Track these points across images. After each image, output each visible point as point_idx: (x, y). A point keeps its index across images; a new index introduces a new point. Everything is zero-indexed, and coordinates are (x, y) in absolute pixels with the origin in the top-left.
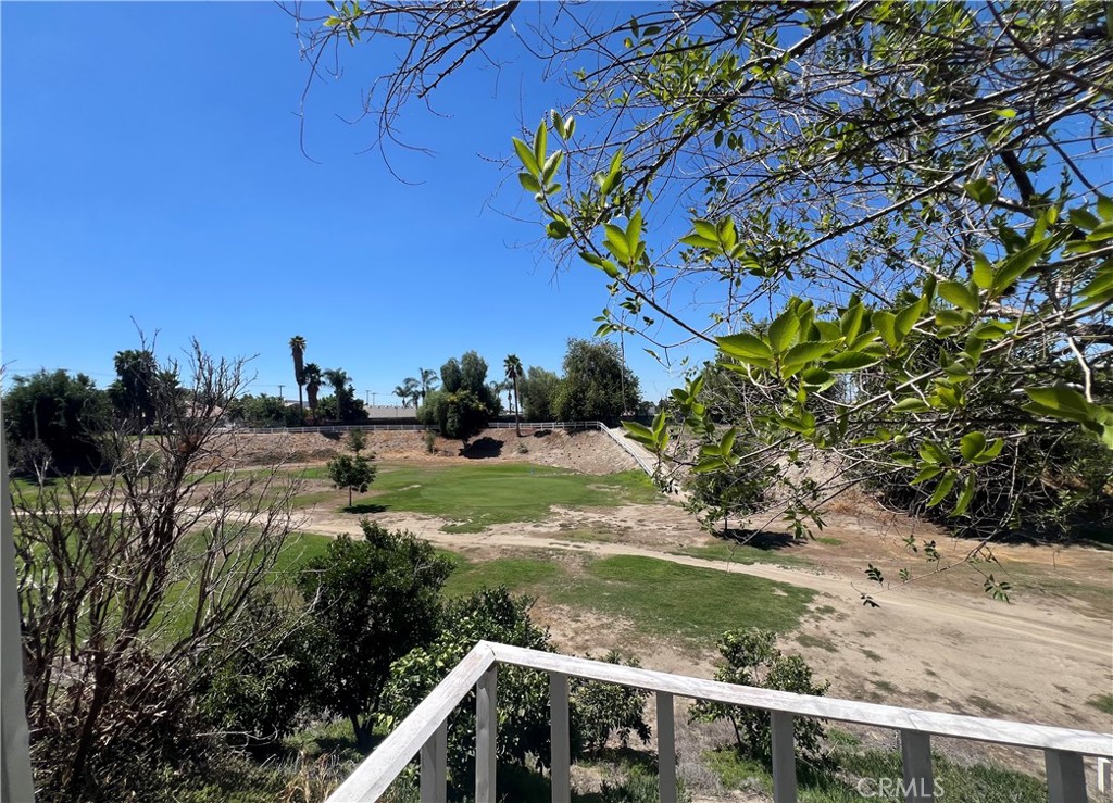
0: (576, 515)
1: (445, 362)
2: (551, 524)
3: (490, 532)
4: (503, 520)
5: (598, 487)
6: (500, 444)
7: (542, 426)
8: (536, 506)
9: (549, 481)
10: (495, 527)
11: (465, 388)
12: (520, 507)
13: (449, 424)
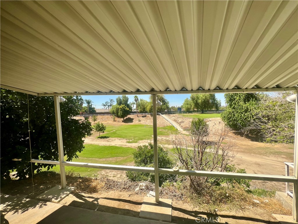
4: (142, 139)
5: (162, 130)
6: (133, 119)
7: (144, 114)
8: (148, 135)
10: (140, 141)
11: (123, 104)
12: (144, 136)
13: (119, 114)
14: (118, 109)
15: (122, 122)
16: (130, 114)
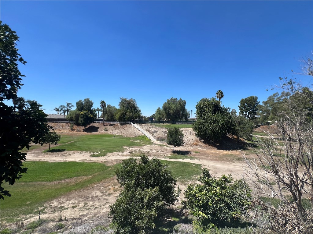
0: (132, 149)
1: (78, 101)
2: (126, 152)
3: (108, 156)
4: (111, 152)
5: (134, 141)
6: (98, 128)
7: (112, 123)
8: (119, 147)
9: (118, 139)
10: (109, 154)
11: (85, 110)
12: (114, 148)
13: (80, 121)
14: (77, 116)
15: (83, 131)
16: (94, 122)
